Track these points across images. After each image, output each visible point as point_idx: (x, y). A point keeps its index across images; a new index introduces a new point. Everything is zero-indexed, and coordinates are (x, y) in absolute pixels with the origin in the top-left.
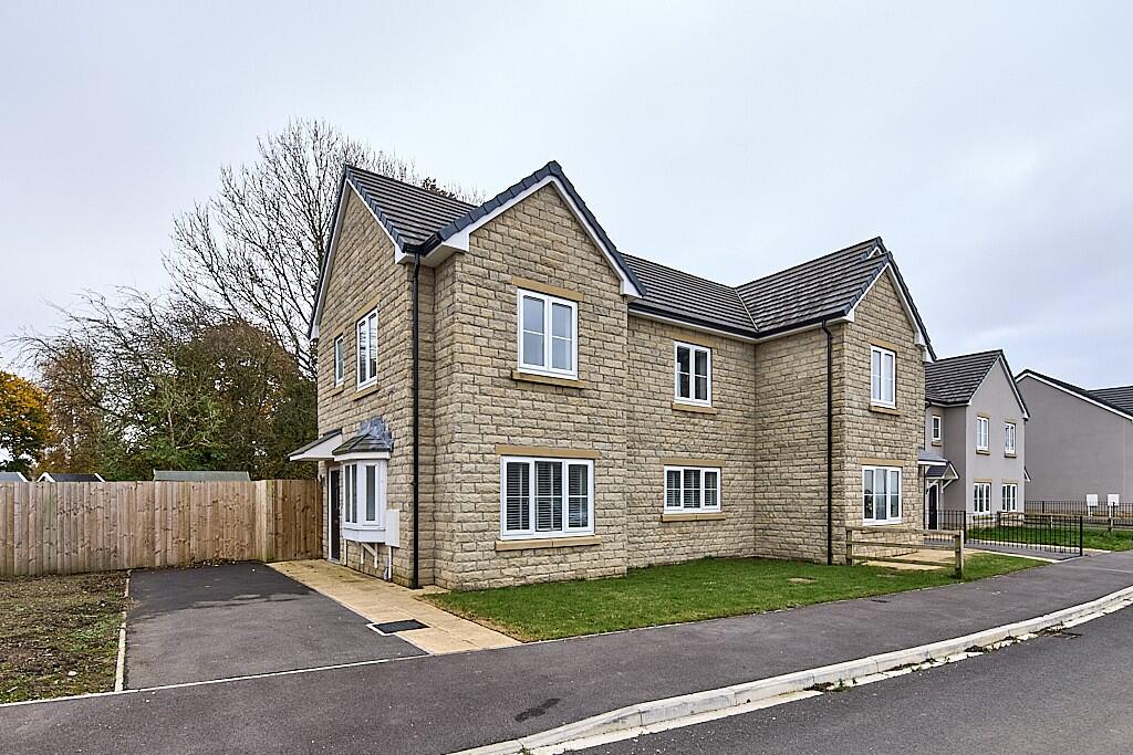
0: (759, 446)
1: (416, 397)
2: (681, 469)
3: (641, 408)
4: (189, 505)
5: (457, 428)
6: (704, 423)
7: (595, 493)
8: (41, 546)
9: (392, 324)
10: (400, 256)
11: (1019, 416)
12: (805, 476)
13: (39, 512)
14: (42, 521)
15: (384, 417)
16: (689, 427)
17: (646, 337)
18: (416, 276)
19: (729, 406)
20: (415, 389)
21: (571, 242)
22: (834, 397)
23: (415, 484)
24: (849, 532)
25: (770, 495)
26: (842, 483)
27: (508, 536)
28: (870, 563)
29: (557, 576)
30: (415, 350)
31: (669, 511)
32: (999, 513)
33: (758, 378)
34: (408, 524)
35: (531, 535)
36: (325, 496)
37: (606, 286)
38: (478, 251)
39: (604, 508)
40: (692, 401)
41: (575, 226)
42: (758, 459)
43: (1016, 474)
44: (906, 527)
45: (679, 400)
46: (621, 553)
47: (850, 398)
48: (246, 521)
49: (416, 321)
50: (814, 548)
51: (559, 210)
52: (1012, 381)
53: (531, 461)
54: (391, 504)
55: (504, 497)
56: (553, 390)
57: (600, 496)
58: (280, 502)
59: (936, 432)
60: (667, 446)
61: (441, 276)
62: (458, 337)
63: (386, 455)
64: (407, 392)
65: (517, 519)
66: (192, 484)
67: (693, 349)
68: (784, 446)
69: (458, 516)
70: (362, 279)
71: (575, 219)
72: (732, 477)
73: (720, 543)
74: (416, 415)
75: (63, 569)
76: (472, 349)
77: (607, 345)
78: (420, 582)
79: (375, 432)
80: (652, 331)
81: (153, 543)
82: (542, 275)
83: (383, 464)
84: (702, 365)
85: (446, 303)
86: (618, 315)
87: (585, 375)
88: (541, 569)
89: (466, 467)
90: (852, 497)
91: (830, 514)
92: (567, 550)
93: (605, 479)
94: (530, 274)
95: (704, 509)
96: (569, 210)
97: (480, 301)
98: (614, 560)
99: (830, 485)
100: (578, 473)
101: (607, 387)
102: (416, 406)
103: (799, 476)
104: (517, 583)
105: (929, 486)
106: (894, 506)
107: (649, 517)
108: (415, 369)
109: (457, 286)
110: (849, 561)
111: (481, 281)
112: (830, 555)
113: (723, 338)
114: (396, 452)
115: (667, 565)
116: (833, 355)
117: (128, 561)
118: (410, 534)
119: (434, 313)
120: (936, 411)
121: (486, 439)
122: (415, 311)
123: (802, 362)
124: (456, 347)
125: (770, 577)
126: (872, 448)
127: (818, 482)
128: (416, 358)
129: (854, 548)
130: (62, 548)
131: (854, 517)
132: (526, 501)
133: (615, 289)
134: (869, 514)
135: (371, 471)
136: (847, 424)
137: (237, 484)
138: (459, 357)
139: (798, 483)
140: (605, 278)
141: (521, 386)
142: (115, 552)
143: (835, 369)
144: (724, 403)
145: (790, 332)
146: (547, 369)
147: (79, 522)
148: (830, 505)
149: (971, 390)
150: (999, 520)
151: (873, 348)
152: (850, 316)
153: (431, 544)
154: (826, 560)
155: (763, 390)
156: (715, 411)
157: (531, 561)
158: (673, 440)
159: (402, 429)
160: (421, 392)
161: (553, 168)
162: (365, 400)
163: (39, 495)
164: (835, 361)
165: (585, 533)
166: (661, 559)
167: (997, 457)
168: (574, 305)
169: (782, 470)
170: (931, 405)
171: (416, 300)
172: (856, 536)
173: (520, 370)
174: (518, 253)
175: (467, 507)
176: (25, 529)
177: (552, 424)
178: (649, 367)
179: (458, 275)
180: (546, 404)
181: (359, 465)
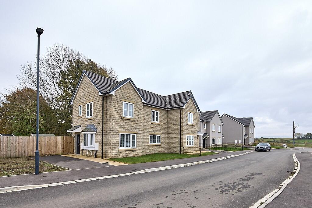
0: (168, 131)
1: (103, 121)
2: (153, 135)
3: (145, 123)
4: (42, 142)
5: (112, 128)
6: (157, 126)
7: (137, 140)
8: (7, 151)
9: (97, 106)
10: (100, 94)
11: (221, 124)
12: (176, 137)
13: (7, 143)
14: (7, 145)
15: (95, 125)
16: (154, 127)
17: (146, 109)
18: (103, 98)
19: (162, 123)
20: (103, 120)
21: (133, 92)
22: (181, 122)
23: (103, 138)
24: (184, 148)
25: (170, 140)
26: (182, 138)
27: (121, 148)
28: (188, 153)
29: (129, 156)
30: (103, 112)
31: (150, 144)
32: (217, 144)
33: (168, 117)
34: (101, 146)
35: (125, 148)
36: (75, 140)
37: (139, 100)
38: (116, 94)
39: (138, 143)
40: (155, 122)
41: (133, 89)
42: (168, 133)
43: (221, 136)
44: (195, 147)
45: (152, 121)
46: (141, 152)
47: (184, 122)
48: (55, 146)
49: (103, 106)
50: (177, 151)
51: (131, 86)
52: (220, 118)
53: (125, 134)
54: (96, 142)
55: (120, 141)
56: (129, 120)
57: (137, 141)
58: (64, 141)
59: (205, 127)
60: (150, 131)
61: (108, 98)
62: (112, 111)
63: (95, 132)
64: (101, 120)
65: (122, 145)
66: (43, 137)
67: (155, 111)
68: (172, 131)
69: (112, 144)
70: (88, 95)
71: (133, 88)
72: (163, 137)
73: (160, 150)
74: (103, 125)
75: (12, 157)
76: (115, 113)
77: (139, 112)
78: (103, 157)
79: (92, 127)
80: (147, 108)
81: (33, 151)
82: (127, 99)
83: (94, 134)
84: (157, 114)
85: (109, 104)
86: (141, 106)
87: (135, 118)
88: (127, 155)
89: (113, 135)
90: (184, 141)
91: (181, 144)
92: (131, 151)
93: (138, 137)
94: (125, 99)
95: (157, 143)
96: (132, 86)
97: (116, 104)
98: (140, 153)
99: (180, 139)
100: (134, 136)
101: (139, 120)
102: (103, 123)
103: (175, 137)
104: (122, 157)
105: (203, 138)
106: (193, 143)
107: (146, 145)
108: (103, 116)
109: (112, 101)
110: (184, 153)
111: (116, 100)
112: (180, 152)
113: (161, 109)
114: (97, 132)
115: (150, 154)
116: (181, 114)
117: (27, 155)
118: (101, 148)
119: (106, 105)
120: (205, 123)
121: (117, 130)
122: (103, 105)
123: (175, 115)
124: (112, 113)
125: (169, 156)
126: (188, 132)
127: (179, 138)
128: (103, 114)
129: (185, 151)
130: (12, 152)
131: (185, 144)
132: (124, 142)
133: (141, 101)
134: (187, 144)
135: (92, 135)
136: (183, 127)
137: (53, 137)
138: (112, 115)
139: (175, 138)
140: (139, 99)
141: (123, 120)
142: (24, 153)
143: (181, 117)
144: (161, 122)
145: (174, 109)
146: (128, 117)
147: (16, 146)
148: (180, 143)
149: (211, 119)
150: (217, 146)
151: (188, 113)
152: (184, 107)
153: (105, 150)
154: (180, 153)
155: (169, 119)
156: (159, 124)
157: (125, 153)
158: (151, 129)
159: (99, 128)
160: (104, 120)
161: (130, 79)
162: (89, 120)
163: (7, 139)
164: (181, 115)
165: (135, 148)
166: (149, 153)
167: (217, 132)
168: (133, 104)
169: (172, 135)
170: (203, 122)
171: (103, 103)
172: (185, 148)
173: (123, 117)
174: (123, 95)
175: (113, 143)
176: (3, 147)
177: (129, 127)
178: (147, 115)
179: (112, 99)
180: (128, 123)
181: (89, 134)
